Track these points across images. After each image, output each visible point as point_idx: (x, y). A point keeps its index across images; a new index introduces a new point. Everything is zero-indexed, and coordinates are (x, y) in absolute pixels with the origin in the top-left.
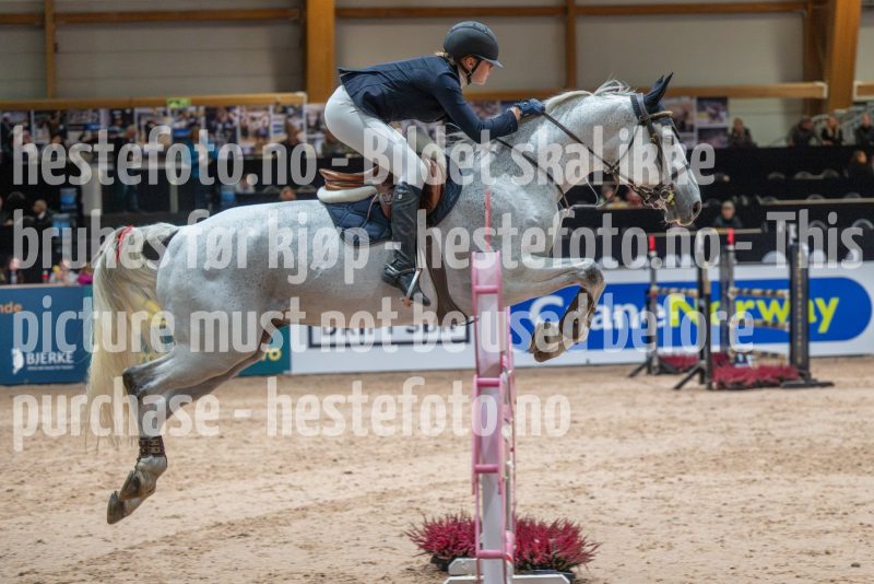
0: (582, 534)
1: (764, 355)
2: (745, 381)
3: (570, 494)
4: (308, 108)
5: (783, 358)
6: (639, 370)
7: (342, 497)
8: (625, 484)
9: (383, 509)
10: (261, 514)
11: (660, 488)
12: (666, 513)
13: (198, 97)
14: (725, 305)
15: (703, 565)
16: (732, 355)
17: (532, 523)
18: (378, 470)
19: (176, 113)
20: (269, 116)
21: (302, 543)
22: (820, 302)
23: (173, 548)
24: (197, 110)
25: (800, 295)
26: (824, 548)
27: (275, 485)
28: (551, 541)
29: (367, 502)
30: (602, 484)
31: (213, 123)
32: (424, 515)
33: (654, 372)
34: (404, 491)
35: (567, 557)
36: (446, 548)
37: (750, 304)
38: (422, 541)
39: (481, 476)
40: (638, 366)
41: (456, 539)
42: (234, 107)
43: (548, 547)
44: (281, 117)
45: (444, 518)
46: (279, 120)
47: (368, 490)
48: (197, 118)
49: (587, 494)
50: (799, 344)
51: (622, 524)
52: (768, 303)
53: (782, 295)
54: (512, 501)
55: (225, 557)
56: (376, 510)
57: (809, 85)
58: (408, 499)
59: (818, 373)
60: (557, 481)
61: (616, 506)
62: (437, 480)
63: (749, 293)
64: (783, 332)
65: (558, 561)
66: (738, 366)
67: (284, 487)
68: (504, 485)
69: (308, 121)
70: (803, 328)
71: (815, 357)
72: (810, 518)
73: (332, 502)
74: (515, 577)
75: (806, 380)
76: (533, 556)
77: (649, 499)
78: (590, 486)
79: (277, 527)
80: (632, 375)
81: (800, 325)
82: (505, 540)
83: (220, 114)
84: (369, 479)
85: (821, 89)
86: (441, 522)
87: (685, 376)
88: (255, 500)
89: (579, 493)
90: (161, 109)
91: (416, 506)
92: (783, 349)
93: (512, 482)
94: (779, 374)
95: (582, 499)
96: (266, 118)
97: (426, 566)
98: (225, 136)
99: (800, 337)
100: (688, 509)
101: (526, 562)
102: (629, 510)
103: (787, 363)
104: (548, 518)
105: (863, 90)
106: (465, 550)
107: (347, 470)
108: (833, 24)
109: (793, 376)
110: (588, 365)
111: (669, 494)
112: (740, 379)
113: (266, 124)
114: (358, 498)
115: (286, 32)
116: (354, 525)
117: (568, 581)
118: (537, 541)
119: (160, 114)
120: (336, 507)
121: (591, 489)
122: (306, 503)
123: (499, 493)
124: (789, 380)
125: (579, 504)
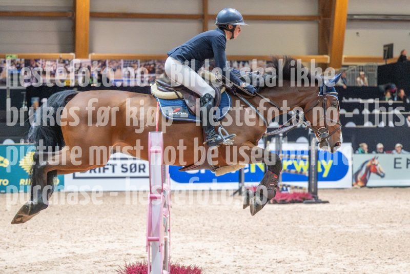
0: (203, 273)
1: (296, 187)
2: (286, 199)
3: (199, 253)
5: (305, 189)
6: (235, 193)
7: (86, 252)
8: (226, 248)
9: (106, 258)
10: (46, 260)
11: (242, 251)
12: (245, 263)
13: (20, 54)
16: (280, 187)
17: (179, 268)
18: (105, 239)
19: (10, 62)
20: (56, 64)
22: (323, 162)
24: (21, 60)
25: (314, 159)
27: (54, 246)
29: (99, 254)
31: (29, 67)
32: (125, 262)
33: (242, 194)
34: (117, 250)
39: (151, 243)
40: (235, 191)
41: (141, 273)
42: (39, 60)
44: (63, 65)
45: (135, 263)
46: (61, 66)
47: (99, 249)
48: (20, 65)
49: (207, 253)
50: (313, 182)
51: (223, 268)
52: (298, 162)
53: (306, 158)
54: (168, 256)
56: (102, 259)
57: (321, 57)
58: (118, 254)
59: (321, 196)
60: (192, 246)
62: (133, 245)
63: (289, 156)
64: (305, 176)
66: (283, 192)
67: (58, 247)
68: (163, 247)
69: (75, 67)
70: (315, 174)
71: (320, 189)
72: (314, 267)
73: (81, 254)
75: (315, 199)
77: (237, 256)
78: (208, 249)
79: (53, 266)
80: (232, 196)
81: (313, 173)
83: (32, 63)
84: (100, 244)
85: (327, 58)
86: (133, 266)
88: (43, 253)
89: (203, 253)
90: (3, 60)
91: (122, 257)
92: (305, 184)
93: (168, 246)
94: (303, 197)
95: (204, 256)
96: (55, 65)
99: (313, 179)
100: (255, 261)
102: (227, 261)
103: (307, 191)
104: (186, 264)
105: (347, 59)
108: (333, 27)
109: (309, 197)
110: (211, 190)
111: (247, 254)
112: (283, 198)
113: (55, 68)
114: (94, 252)
115: (65, 24)
116: (92, 266)
119: (3, 62)
120: (83, 257)
121: (209, 251)
122: (68, 255)
123: (160, 251)
124: (307, 199)
125: (202, 258)
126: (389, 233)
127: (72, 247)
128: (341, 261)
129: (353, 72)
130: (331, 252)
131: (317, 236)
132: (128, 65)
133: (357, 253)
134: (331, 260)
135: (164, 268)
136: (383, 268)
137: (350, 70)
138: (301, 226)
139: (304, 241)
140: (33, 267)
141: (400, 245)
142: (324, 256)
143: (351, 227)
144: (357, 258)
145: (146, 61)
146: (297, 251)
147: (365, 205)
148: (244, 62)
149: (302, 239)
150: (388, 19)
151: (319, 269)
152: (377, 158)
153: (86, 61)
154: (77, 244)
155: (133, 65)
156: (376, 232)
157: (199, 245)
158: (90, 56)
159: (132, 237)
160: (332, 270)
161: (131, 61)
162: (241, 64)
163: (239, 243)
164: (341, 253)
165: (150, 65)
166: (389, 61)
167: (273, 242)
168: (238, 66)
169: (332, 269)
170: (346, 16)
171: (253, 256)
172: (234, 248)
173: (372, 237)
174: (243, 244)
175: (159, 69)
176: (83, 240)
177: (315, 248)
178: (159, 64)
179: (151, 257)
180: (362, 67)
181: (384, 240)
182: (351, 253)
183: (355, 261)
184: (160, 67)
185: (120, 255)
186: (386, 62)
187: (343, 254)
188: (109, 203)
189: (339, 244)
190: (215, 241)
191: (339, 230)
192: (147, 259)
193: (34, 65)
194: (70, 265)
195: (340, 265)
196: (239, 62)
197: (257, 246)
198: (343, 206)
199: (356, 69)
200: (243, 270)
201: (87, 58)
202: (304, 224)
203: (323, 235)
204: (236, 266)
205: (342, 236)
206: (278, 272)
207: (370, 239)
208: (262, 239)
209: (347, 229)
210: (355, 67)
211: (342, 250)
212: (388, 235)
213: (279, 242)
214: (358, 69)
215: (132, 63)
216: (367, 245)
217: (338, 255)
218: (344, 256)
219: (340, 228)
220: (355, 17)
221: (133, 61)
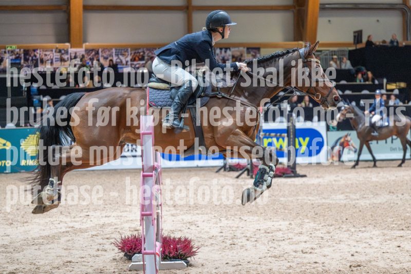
0: (192, 243)
3: (188, 225)
4: (71, 50)
5: (284, 164)
6: (220, 169)
7: (84, 226)
8: (213, 220)
9: (103, 232)
10: (47, 234)
11: (228, 222)
12: (231, 233)
13: (20, 45)
14: (258, 140)
15: (247, 257)
17: (170, 239)
18: (101, 214)
19: (10, 52)
21: (65, 247)
22: (301, 139)
23: (6, 250)
24: (20, 50)
25: (292, 136)
26: (301, 249)
27: (54, 221)
28: (178, 246)
29: (96, 228)
30: (202, 221)
31: (27, 57)
32: (121, 234)
33: (227, 170)
34: (113, 224)
35: (185, 254)
36: (131, 249)
37: (270, 140)
38: (120, 246)
39: (144, 218)
40: (220, 168)
41: (136, 245)
42: (37, 50)
43: (177, 249)
44: (59, 54)
45: (130, 236)
46: (58, 55)
47: (97, 223)
48: (20, 55)
49: (196, 225)
50: (292, 158)
51: (211, 238)
52: (278, 140)
54: (160, 228)
55: (30, 254)
56: (99, 232)
57: (296, 43)
58: (114, 227)
59: (299, 171)
60: (182, 219)
61: (209, 230)
62: (128, 219)
63: (269, 135)
65: (181, 255)
67: (58, 222)
68: (156, 221)
69: (71, 56)
71: (298, 164)
72: (295, 236)
73: (80, 229)
74: (162, 262)
75: (294, 174)
76: (170, 253)
77: (223, 227)
79: (54, 240)
80: (217, 172)
82: (156, 246)
83: (30, 53)
84: (97, 219)
85: (302, 44)
86: (128, 238)
87: (241, 172)
88: (44, 228)
89: (192, 225)
90: (4, 50)
91: (118, 230)
93: (160, 220)
94: (282, 171)
95: (193, 227)
96: (52, 55)
97: (122, 258)
98: (33, 62)
99: (292, 155)
100: (240, 231)
101: (167, 256)
102: (215, 232)
103: (286, 166)
104: (177, 235)
105: (321, 45)
106: (139, 250)
107: (87, 214)
108: (307, 16)
109: (289, 172)
110: (197, 167)
111: (232, 225)
113: (52, 57)
114: (92, 227)
115: (61, 16)
116: (89, 239)
117: (186, 265)
118: (172, 246)
119: (3, 52)
120: (82, 231)
121: (197, 223)
122: (68, 229)
123: (153, 225)
124: (287, 174)
125: (192, 230)
126: (363, 204)
127: (71, 222)
128: (319, 230)
129: (326, 57)
130: (309, 222)
131: (297, 207)
132: (120, 53)
133: (334, 222)
134: (310, 229)
135: (157, 240)
136: (358, 235)
137: (323, 55)
138: (282, 199)
139: (285, 212)
140: (35, 241)
141: (373, 214)
142: (303, 226)
143: (327, 198)
144: (333, 227)
145: (136, 50)
146: (278, 221)
147: (339, 178)
148: (226, 49)
149: (282, 211)
150: (356, 8)
151: (299, 238)
152: (350, 135)
153: (81, 51)
154: (76, 219)
155: (124, 53)
156: (350, 202)
157: (188, 218)
158: (84, 45)
159: (126, 211)
160: (311, 239)
161: (122, 50)
162: (223, 50)
163: (225, 215)
164: (319, 222)
165: (140, 53)
166: (359, 46)
167: (257, 213)
168: (221, 52)
169: (311, 237)
170: (319, 5)
171: (238, 227)
172: (220, 220)
173: (347, 207)
174: (229, 217)
175: (149, 56)
176: (81, 215)
177: (295, 218)
178: (148, 52)
179: (144, 230)
180: (335, 51)
181: (358, 210)
182: (327, 222)
183: (331, 230)
184: (149, 55)
185: (115, 228)
186: (356, 47)
187: (320, 224)
188: (105, 181)
189: (316, 214)
190: (203, 214)
191: (316, 202)
192: (141, 232)
193: (32, 55)
194: (70, 238)
195: (319, 234)
196: (221, 49)
197: (242, 218)
198: (320, 180)
199: (328, 54)
200: (229, 240)
201: (81, 47)
202: (284, 197)
203: (301, 206)
204: (222, 236)
205: (319, 207)
206: (261, 241)
207: (345, 209)
208: (246, 212)
209: (324, 201)
210: (327, 52)
211: (319, 220)
212: (361, 206)
213: (261, 213)
214: (331, 53)
215: (123, 51)
216: (342, 215)
217: (316, 225)
218: (322, 225)
219: (317, 200)
220: (327, 6)
221: (124, 50)
